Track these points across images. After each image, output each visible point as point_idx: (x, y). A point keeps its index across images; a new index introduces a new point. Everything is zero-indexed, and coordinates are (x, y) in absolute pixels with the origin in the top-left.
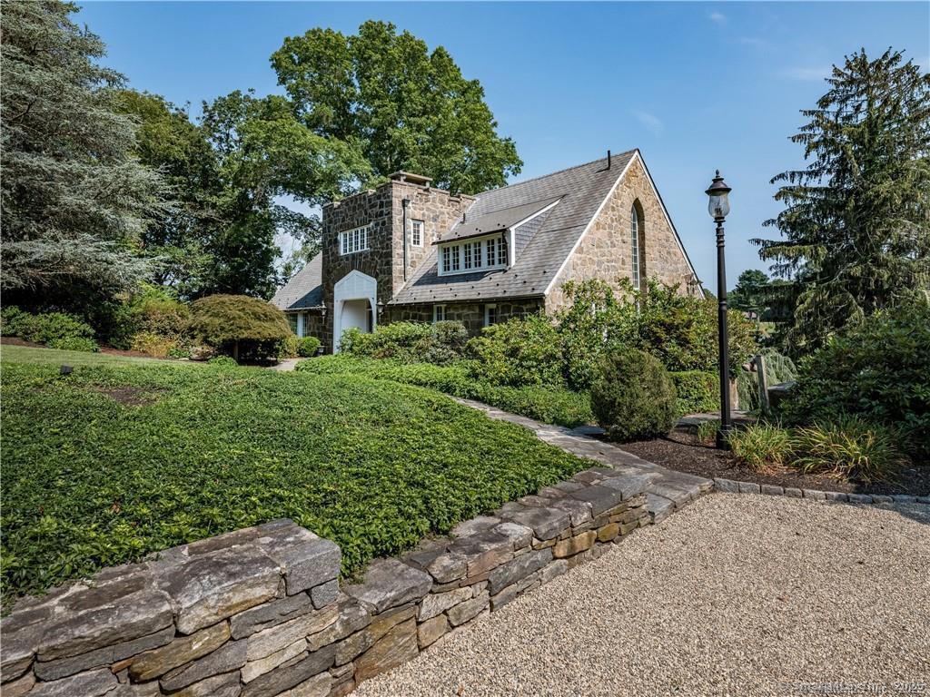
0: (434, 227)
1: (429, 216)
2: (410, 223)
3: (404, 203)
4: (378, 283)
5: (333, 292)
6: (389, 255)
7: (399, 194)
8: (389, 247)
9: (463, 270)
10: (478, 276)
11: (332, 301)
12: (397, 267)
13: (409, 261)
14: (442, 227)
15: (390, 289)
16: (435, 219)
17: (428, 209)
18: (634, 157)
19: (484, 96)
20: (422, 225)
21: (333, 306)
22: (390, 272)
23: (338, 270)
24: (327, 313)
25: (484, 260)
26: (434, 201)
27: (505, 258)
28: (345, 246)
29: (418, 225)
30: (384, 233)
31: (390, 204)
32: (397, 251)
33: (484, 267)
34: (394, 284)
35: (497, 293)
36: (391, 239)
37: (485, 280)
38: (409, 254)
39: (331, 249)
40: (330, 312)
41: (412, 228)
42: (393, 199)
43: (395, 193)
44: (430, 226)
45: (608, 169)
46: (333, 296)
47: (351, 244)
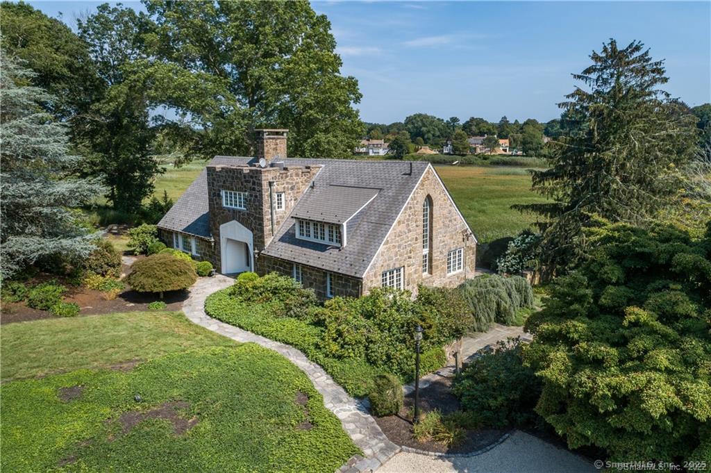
0: (292, 194)
1: (288, 188)
2: (275, 196)
3: (270, 184)
4: (254, 235)
5: (219, 230)
6: (261, 219)
7: (266, 178)
8: (261, 213)
9: (312, 239)
10: (322, 248)
11: (219, 236)
12: (267, 229)
13: (275, 222)
14: (297, 193)
15: (263, 243)
16: (292, 189)
17: (287, 183)
18: (428, 167)
19: (330, 29)
20: (283, 195)
21: (219, 240)
22: (262, 231)
23: (222, 216)
24: (215, 244)
25: (327, 236)
26: (291, 176)
27: (340, 241)
28: (227, 200)
29: (281, 195)
30: (257, 203)
31: (260, 185)
32: (267, 217)
33: (326, 242)
34: (266, 240)
35: (334, 268)
36: (262, 209)
37: (327, 253)
38: (275, 217)
39: (216, 200)
40: (217, 243)
41: (276, 198)
42: (263, 182)
43: (263, 178)
44: (289, 194)
45: (410, 174)
46: (219, 232)
47: (231, 201)
